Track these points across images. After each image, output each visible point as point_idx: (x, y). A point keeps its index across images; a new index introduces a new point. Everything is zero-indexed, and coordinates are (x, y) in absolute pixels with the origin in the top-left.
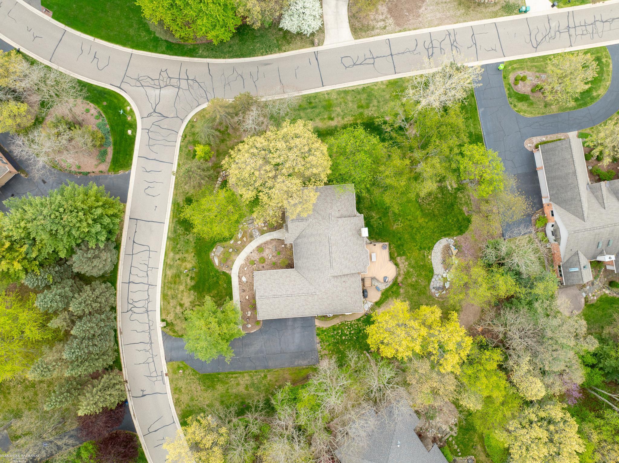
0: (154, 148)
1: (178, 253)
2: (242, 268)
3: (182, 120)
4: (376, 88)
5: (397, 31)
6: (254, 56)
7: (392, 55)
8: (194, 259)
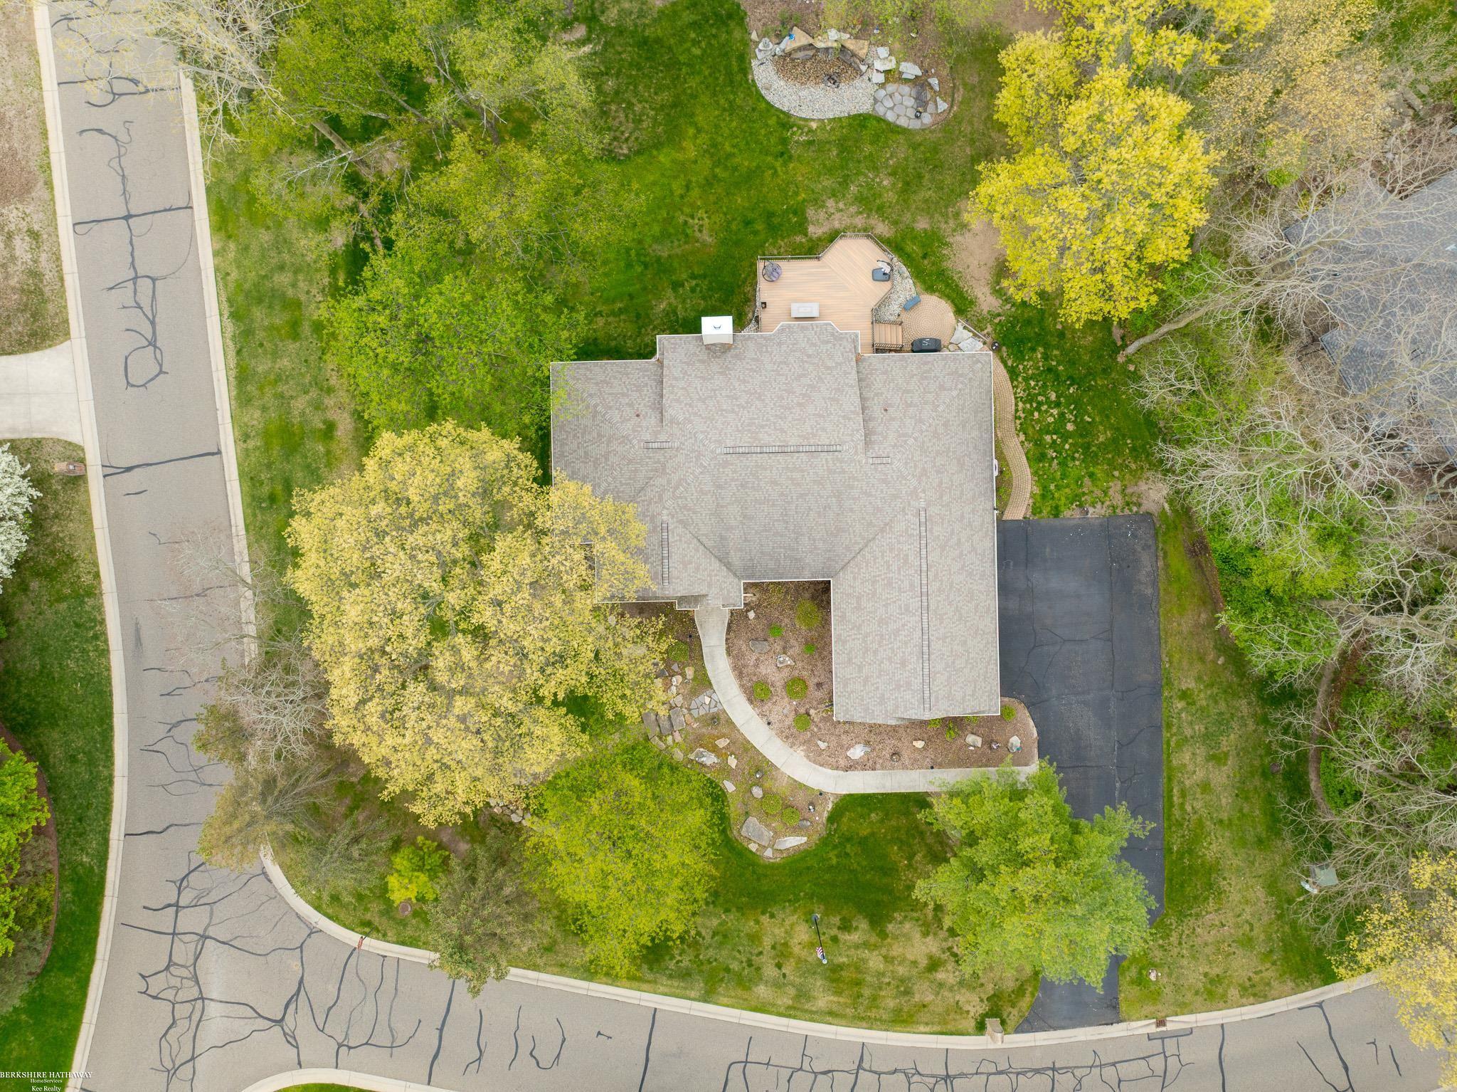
0: (403, 1030)
1: (758, 969)
2: (817, 758)
3: (313, 931)
4: (234, 275)
5: (46, 196)
6: (109, 680)
7: (128, 217)
8: (780, 915)
